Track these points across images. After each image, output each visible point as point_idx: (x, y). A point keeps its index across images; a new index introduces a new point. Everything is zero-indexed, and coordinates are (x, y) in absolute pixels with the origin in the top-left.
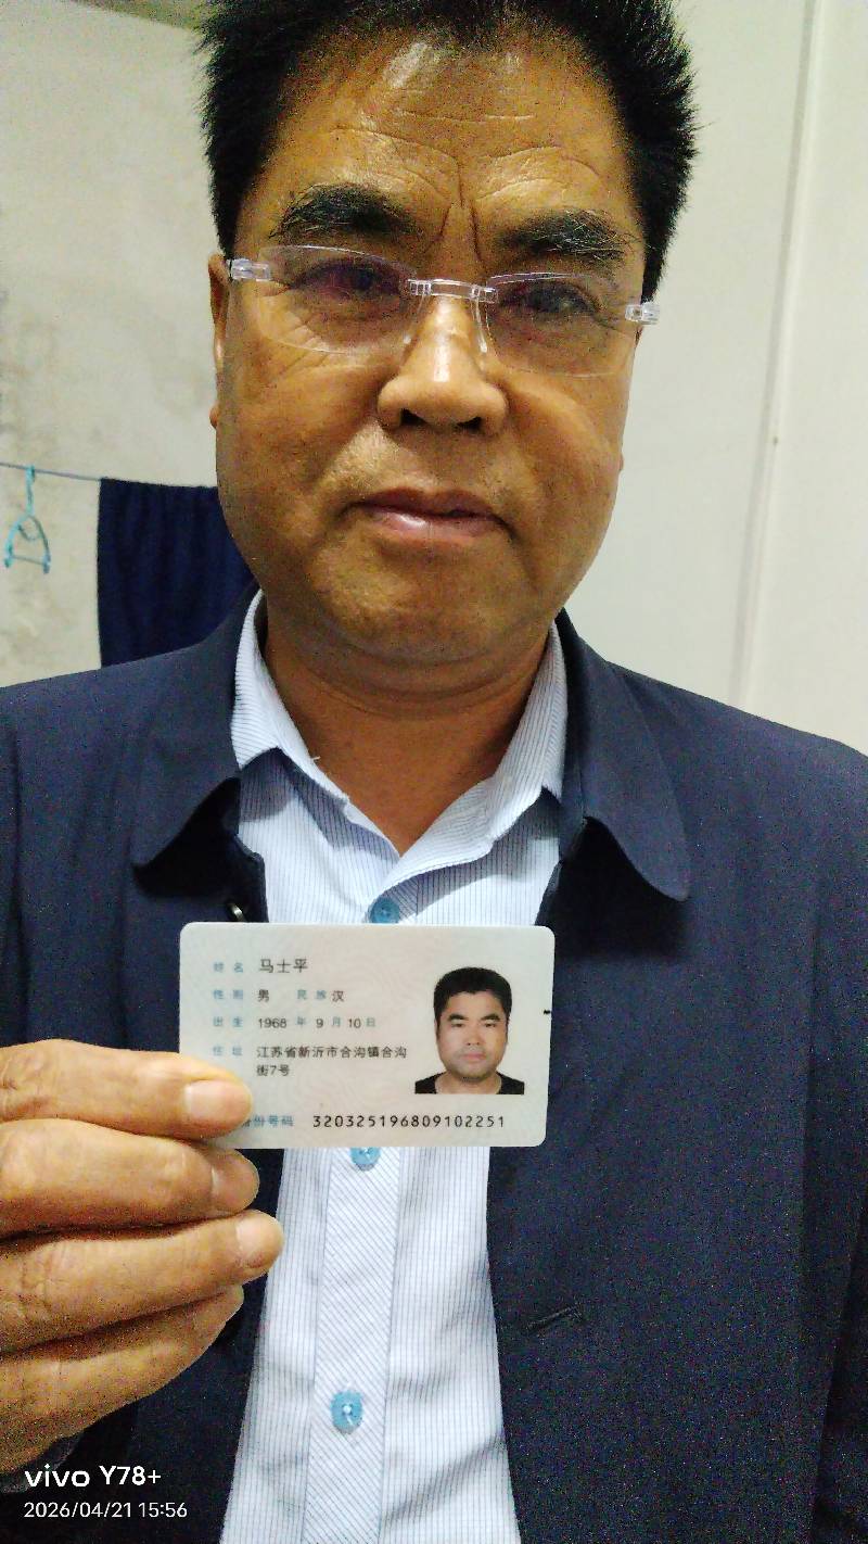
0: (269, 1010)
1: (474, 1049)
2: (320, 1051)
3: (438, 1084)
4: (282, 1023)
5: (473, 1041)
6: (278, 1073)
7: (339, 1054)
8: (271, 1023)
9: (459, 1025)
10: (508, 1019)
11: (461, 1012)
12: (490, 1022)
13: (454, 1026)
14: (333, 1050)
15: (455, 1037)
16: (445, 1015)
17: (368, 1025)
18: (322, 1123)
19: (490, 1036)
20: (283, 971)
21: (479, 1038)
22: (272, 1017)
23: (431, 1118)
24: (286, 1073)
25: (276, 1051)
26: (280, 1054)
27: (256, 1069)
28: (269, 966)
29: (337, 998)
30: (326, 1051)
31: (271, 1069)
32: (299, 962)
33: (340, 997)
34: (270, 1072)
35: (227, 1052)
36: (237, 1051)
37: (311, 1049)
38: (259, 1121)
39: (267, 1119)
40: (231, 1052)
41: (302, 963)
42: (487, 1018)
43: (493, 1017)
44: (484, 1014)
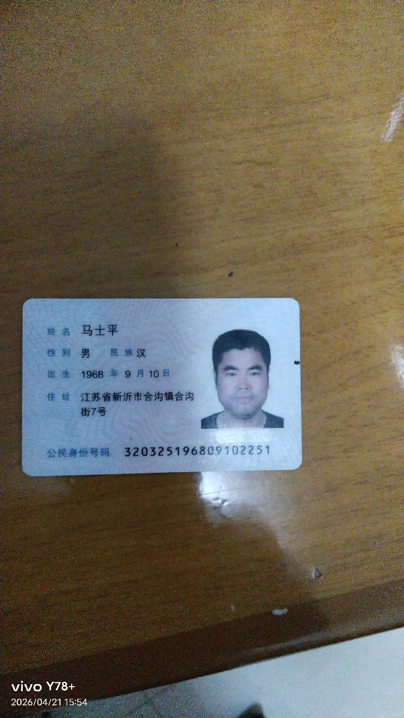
0: (89, 364)
1: (244, 393)
3: (219, 421)
4: (100, 374)
5: (243, 386)
6: (98, 414)
7: (143, 398)
8: (91, 374)
9: (232, 375)
10: (268, 369)
11: (234, 365)
12: (255, 371)
13: (227, 374)
14: (138, 395)
15: (230, 383)
16: (221, 367)
17: (164, 375)
18: (132, 453)
19: (256, 382)
20: (100, 334)
21: (248, 384)
22: (92, 369)
23: (215, 448)
24: (103, 414)
25: (95, 397)
26: (99, 398)
27: (81, 411)
28: (89, 330)
29: (140, 355)
30: (133, 396)
31: (92, 411)
32: (111, 327)
33: (143, 354)
34: (91, 413)
35: (59, 397)
36: (66, 397)
37: (122, 394)
38: (84, 452)
39: (89, 451)
40: (61, 397)
41: (114, 328)
42: (252, 368)
43: (257, 367)
44: (251, 365)
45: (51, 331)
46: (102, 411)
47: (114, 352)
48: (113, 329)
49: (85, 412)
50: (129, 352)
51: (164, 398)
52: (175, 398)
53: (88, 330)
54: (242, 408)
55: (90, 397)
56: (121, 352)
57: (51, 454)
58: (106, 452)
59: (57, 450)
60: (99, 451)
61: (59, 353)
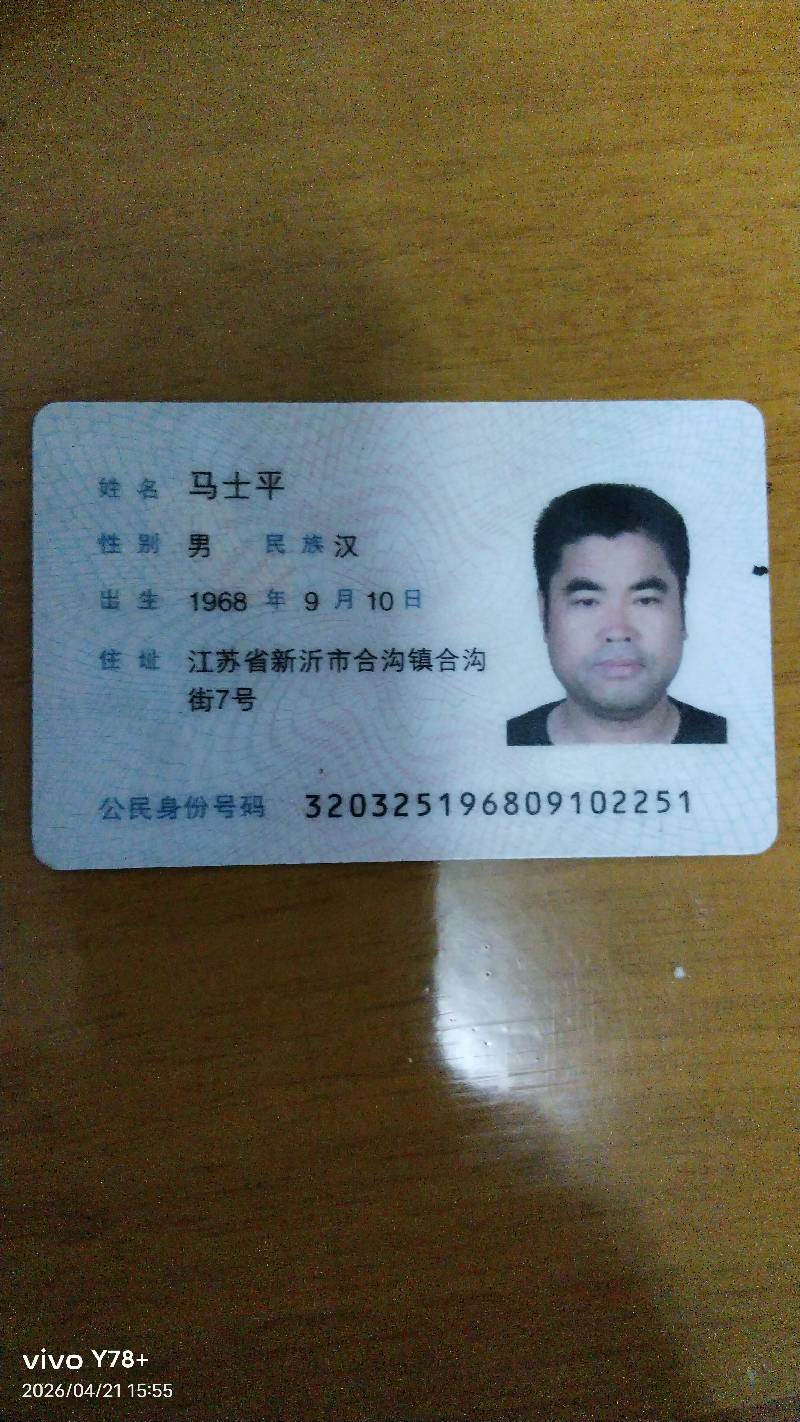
0: (211, 575)
1: (619, 650)
2: (313, 659)
3: (553, 723)
4: (235, 602)
5: (616, 634)
6: (232, 705)
7: (353, 664)
8: (218, 602)
9: (588, 603)
10: (683, 589)
11: (594, 578)
12: (648, 593)
13: (575, 603)
14: (339, 656)
15: (581, 626)
16: (558, 582)
17: (407, 605)
18: (325, 810)
19: (651, 623)
20: (237, 496)
21: (627, 628)
22: (217, 588)
23: (544, 798)
24: (247, 706)
25: (227, 660)
26: (236, 664)
27: (189, 698)
28: (209, 486)
29: (342, 552)
30: (327, 658)
31: (219, 696)
32: (266, 477)
33: (350, 549)
34: (215, 703)
35: (129, 662)
36: (148, 660)
37: (296, 654)
38: (197, 807)
39: (211, 803)
40: (137, 662)
41: (273, 481)
42: (640, 586)
43: (654, 583)
44: (636, 578)
45: (109, 487)
46: (245, 697)
47: (275, 543)
48: (271, 482)
49: (199, 700)
50: (313, 543)
51: (408, 666)
52: (435, 663)
53: (204, 485)
54: (614, 690)
55: (213, 661)
56: (294, 543)
57: (109, 811)
58: (254, 806)
59: (124, 799)
60: (238, 802)
61: (129, 547)
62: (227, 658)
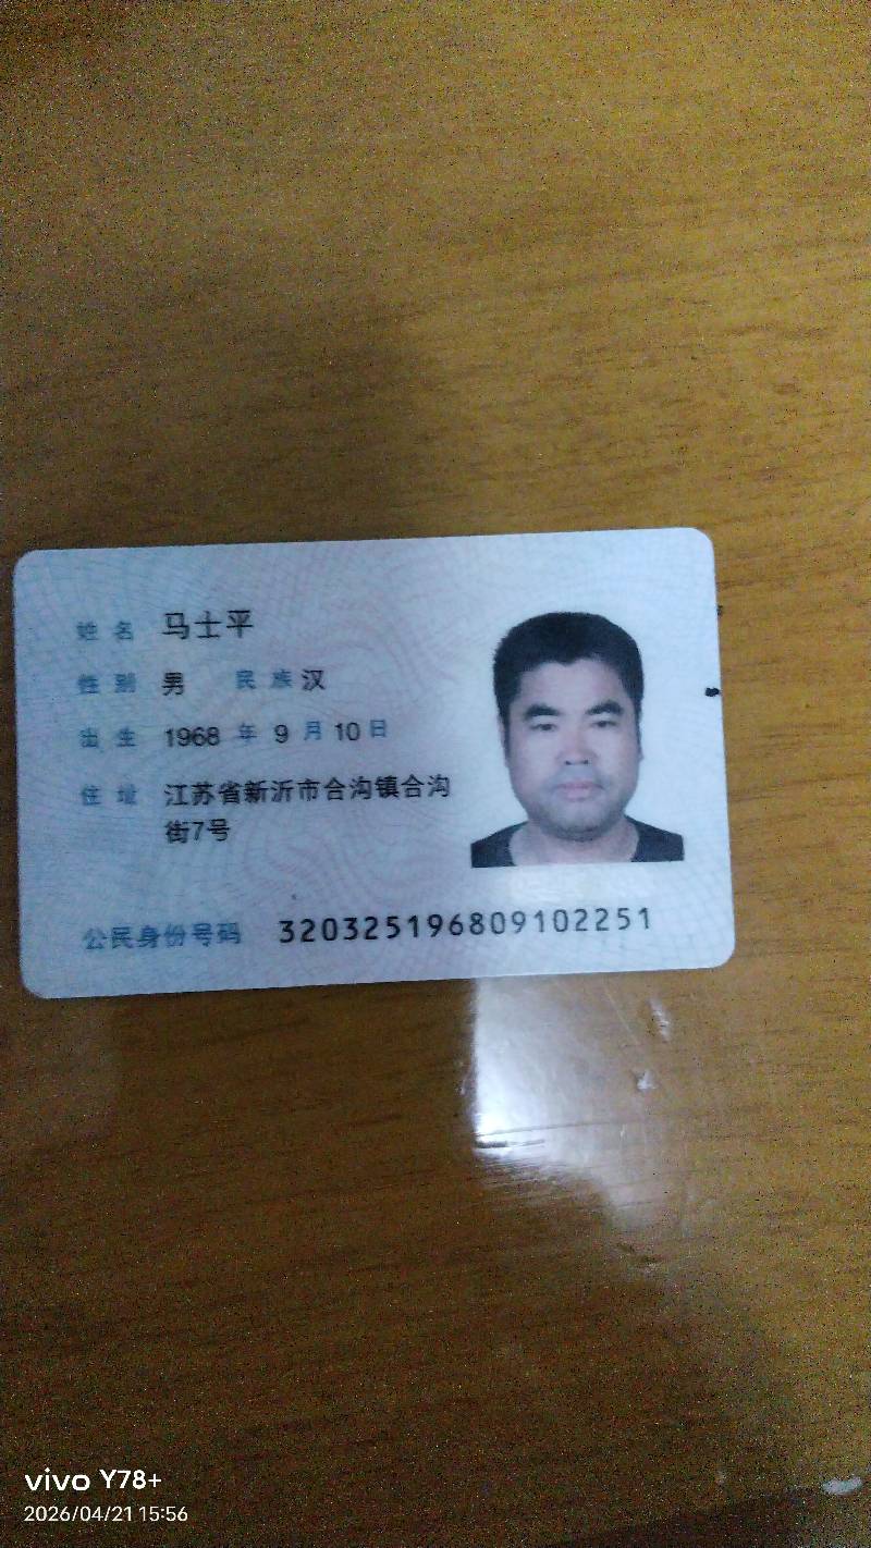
0: (187, 710)
1: (580, 774)
2: (283, 789)
3: (516, 845)
4: (211, 736)
5: (574, 757)
6: (208, 837)
7: (323, 793)
8: (192, 737)
9: (547, 727)
10: (638, 710)
11: (550, 702)
12: (604, 716)
13: (535, 728)
14: (309, 786)
15: (541, 750)
16: (517, 709)
19: (608, 746)
20: (209, 636)
21: (585, 751)
22: (191, 725)
23: (508, 917)
24: (220, 837)
25: (202, 792)
26: (210, 796)
27: (166, 830)
28: (182, 626)
29: (310, 686)
30: (297, 788)
31: (194, 828)
32: (235, 616)
33: (317, 683)
34: (191, 834)
35: (109, 797)
36: (127, 796)
37: (268, 785)
38: (176, 935)
39: (190, 931)
40: (115, 798)
41: (243, 619)
42: (597, 710)
43: (611, 707)
45: (87, 631)
46: (220, 828)
47: (245, 679)
48: (240, 619)
49: (176, 832)
50: (282, 678)
51: (375, 793)
52: (401, 789)
53: (177, 626)
54: (573, 811)
55: (188, 794)
56: (263, 678)
57: (93, 942)
58: (230, 933)
59: (107, 930)
60: (215, 930)
61: (107, 686)
62: (202, 790)
